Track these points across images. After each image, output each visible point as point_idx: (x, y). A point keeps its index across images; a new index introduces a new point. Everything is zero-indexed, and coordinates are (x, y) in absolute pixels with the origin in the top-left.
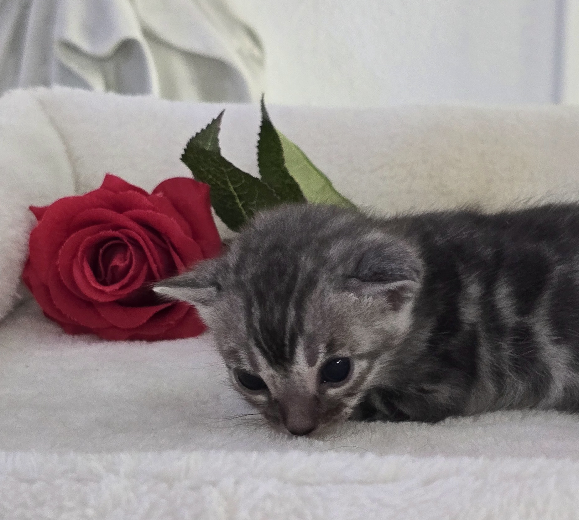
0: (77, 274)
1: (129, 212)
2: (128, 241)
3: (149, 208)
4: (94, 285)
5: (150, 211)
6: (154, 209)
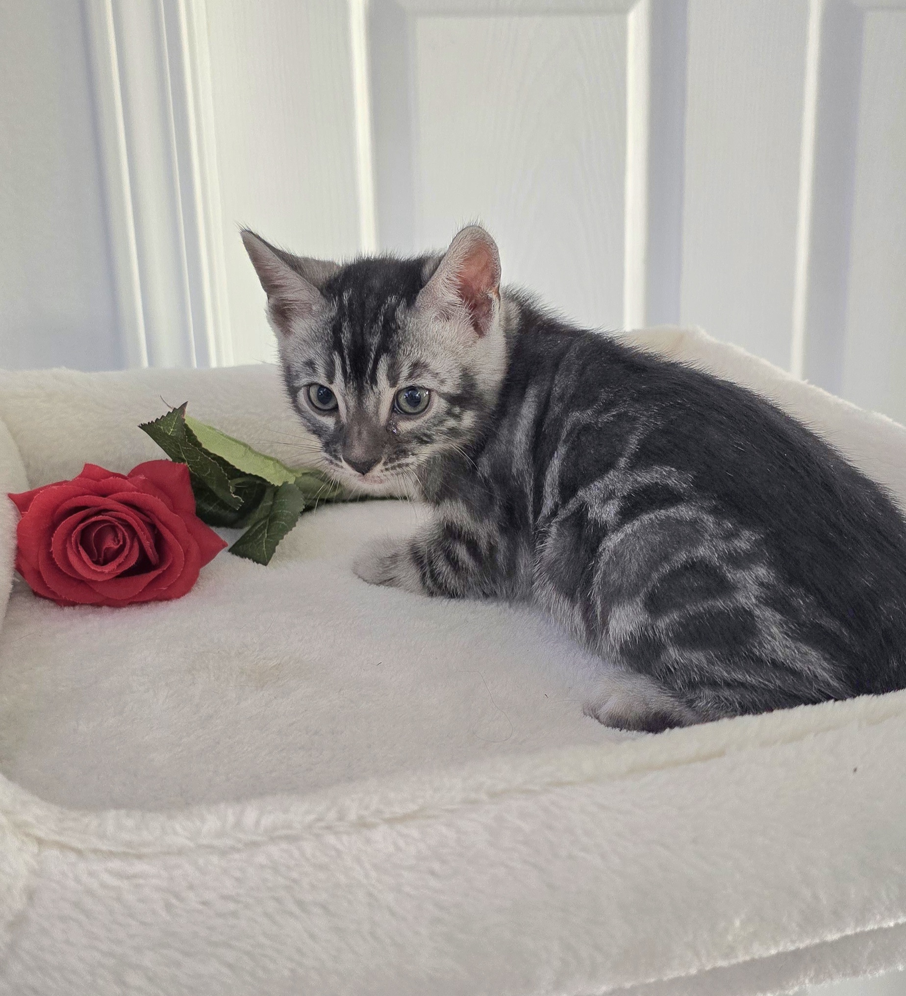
0: (73, 559)
1: (114, 496)
2: (119, 523)
3: (133, 490)
4: (93, 567)
6: (138, 491)
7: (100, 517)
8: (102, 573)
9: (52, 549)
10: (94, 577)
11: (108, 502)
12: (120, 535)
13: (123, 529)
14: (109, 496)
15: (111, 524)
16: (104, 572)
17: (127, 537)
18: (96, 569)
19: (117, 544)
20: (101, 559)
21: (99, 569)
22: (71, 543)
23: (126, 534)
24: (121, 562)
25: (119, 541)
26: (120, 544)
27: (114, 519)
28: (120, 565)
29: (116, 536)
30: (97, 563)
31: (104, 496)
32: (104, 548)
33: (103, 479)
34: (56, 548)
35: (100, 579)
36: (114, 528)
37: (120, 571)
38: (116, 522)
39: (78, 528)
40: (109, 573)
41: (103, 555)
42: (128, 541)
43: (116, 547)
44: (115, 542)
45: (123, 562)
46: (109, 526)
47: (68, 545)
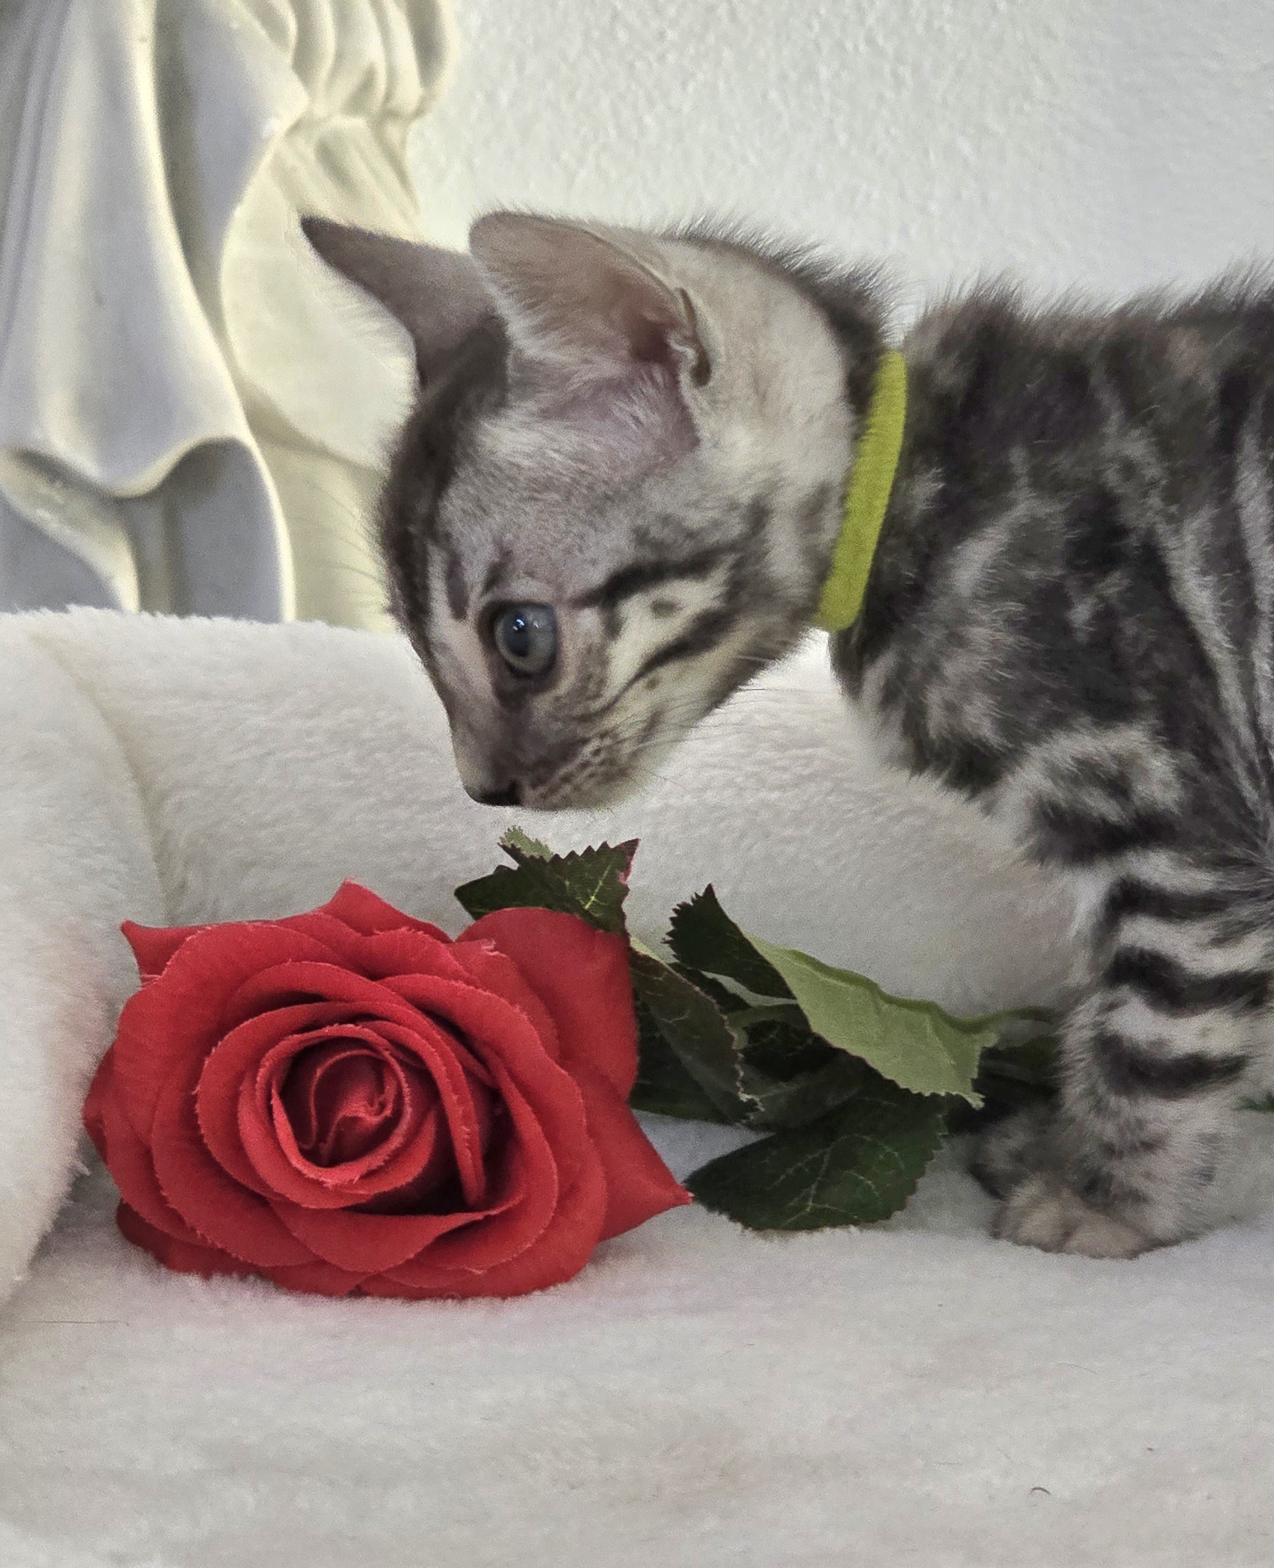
0: (249, 1127)
1: (399, 981)
3: (457, 977)
4: (297, 1162)
7: (350, 1029)
8: (318, 1184)
9: (198, 1088)
10: (295, 1194)
11: (378, 995)
12: (390, 1090)
13: (401, 1075)
14: (387, 979)
15: (372, 1054)
16: (323, 1182)
17: (407, 1099)
18: (305, 1171)
19: (376, 1115)
20: (326, 1148)
21: (311, 1172)
22: (255, 1082)
23: (406, 1089)
24: (374, 1167)
25: (383, 1106)
26: (383, 1115)
27: (385, 1041)
28: (370, 1175)
29: (381, 1089)
30: (311, 1155)
31: (374, 976)
32: (340, 1115)
33: (381, 930)
34: (209, 1087)
35: (310, 1202)
36: (379, 1067)
37: (367, 1192)
38: (387, 1050)
39: (283, 1043)
40: (338, 1191)
41: (332, 1134)
42: (408, 1110)
43: (373, 1120)
44: (372, 1105)
45: (381, 1167)
46: (368, 1057)
47: (244, 1087)
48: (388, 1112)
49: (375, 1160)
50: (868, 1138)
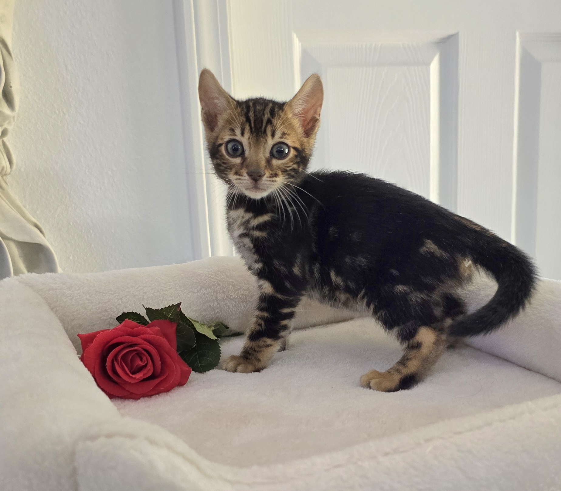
3: (151, 334)
4: (131, 375)
5: (154, 336)
8: (135, 378)
9: (106, 365)
11: (137, 340)
12: (144, 358)
13: (146, 355)
14: (139, 337)
19: (144, 363)
20: (132, 371)
21: (134, 376)
22: (118, 361)
23: (148, 358)
27: (142, 349)
28: (144, 374)
29: (142, 358)
31: (135, 336)
32: (135, 365)
34: (108, 364)
35: (133, 382)
36: (141, 355)
37: (143, 378)
38: (142, 351)
39: (122, 353)
40: (138, 379)
42: (149, 361)
44: (142, 362)
45: (146, 373)
46: (136, 354)
47: (115, 363)
48: (146, 362)
49: (144, 371)
50: (207, 351)
